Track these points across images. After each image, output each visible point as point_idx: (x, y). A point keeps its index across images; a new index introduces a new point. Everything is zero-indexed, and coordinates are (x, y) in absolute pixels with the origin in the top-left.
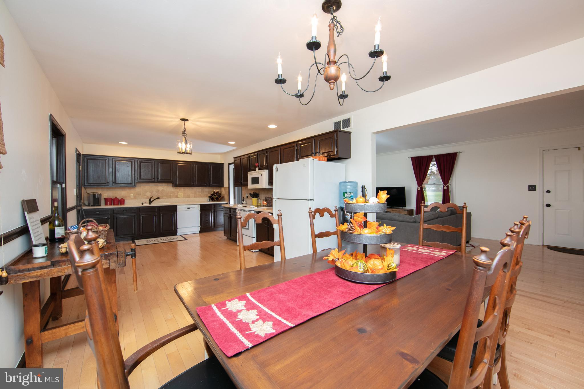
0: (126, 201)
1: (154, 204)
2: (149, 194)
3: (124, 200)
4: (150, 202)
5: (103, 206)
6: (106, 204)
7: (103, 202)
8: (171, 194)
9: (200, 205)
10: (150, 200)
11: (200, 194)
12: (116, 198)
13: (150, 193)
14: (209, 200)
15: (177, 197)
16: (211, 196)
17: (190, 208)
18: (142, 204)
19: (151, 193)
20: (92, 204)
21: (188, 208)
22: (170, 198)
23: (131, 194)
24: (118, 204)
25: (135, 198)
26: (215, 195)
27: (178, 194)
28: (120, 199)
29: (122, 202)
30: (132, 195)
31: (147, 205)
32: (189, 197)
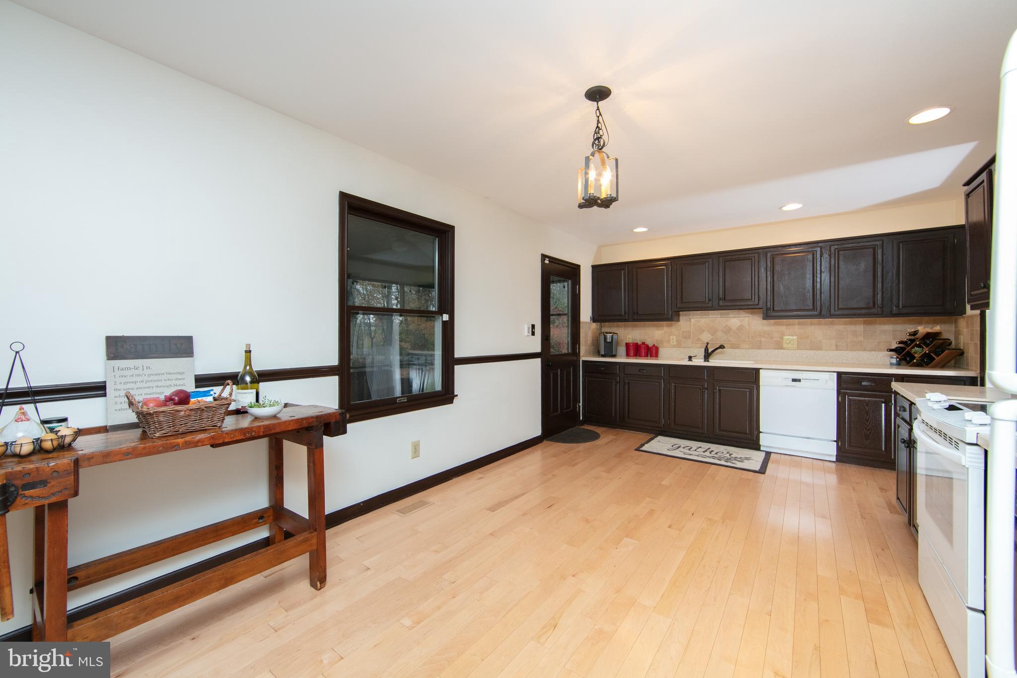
0: (662, 351)
1: (714, 362)
2: (706, 337)
3: (657, 349)
4: (707, 356)
5: (622, 359)
6: (628, 355)
7: (622, 350)
8: (763, 339)
9: (840, 375)
10: (706, 349)
11: (861, 338)
12: (643, 343)
13: (709, 335)
14: (894, 361)
15: (779, 346)
16: (903, 349)
17: (800, 380)
18: (690, 358)
19: (712, 335)
20: (603, 354)
21: (794, 380)
22: (760, 348)
23: (671, 337)
24: (646, 356)
25: (679, 345)
26: (919, 346)
27: (782, 338)
28: (650, 346)
29: (652, 351)
30: (674, 339)
31: (699, 362)
32: (817, 347)
